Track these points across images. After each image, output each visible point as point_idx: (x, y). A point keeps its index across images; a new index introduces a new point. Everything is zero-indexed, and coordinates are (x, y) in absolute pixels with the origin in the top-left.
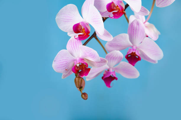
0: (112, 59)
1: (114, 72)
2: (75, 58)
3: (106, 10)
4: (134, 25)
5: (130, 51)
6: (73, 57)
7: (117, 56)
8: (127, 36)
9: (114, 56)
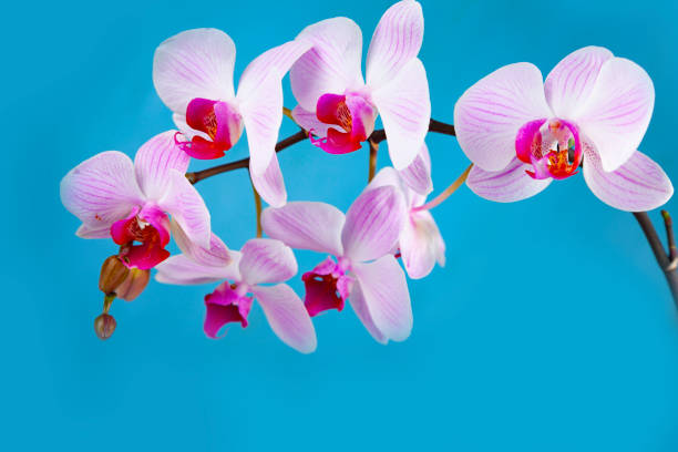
0: (262, 260)
1: (249, 301)
2: (143, 198)
3: (314, 109)
4: (378, 198)
5: (324, 267)
6: (140, 193)
7: (276, 260)
8: (342, 219)
9: (271, 256)
